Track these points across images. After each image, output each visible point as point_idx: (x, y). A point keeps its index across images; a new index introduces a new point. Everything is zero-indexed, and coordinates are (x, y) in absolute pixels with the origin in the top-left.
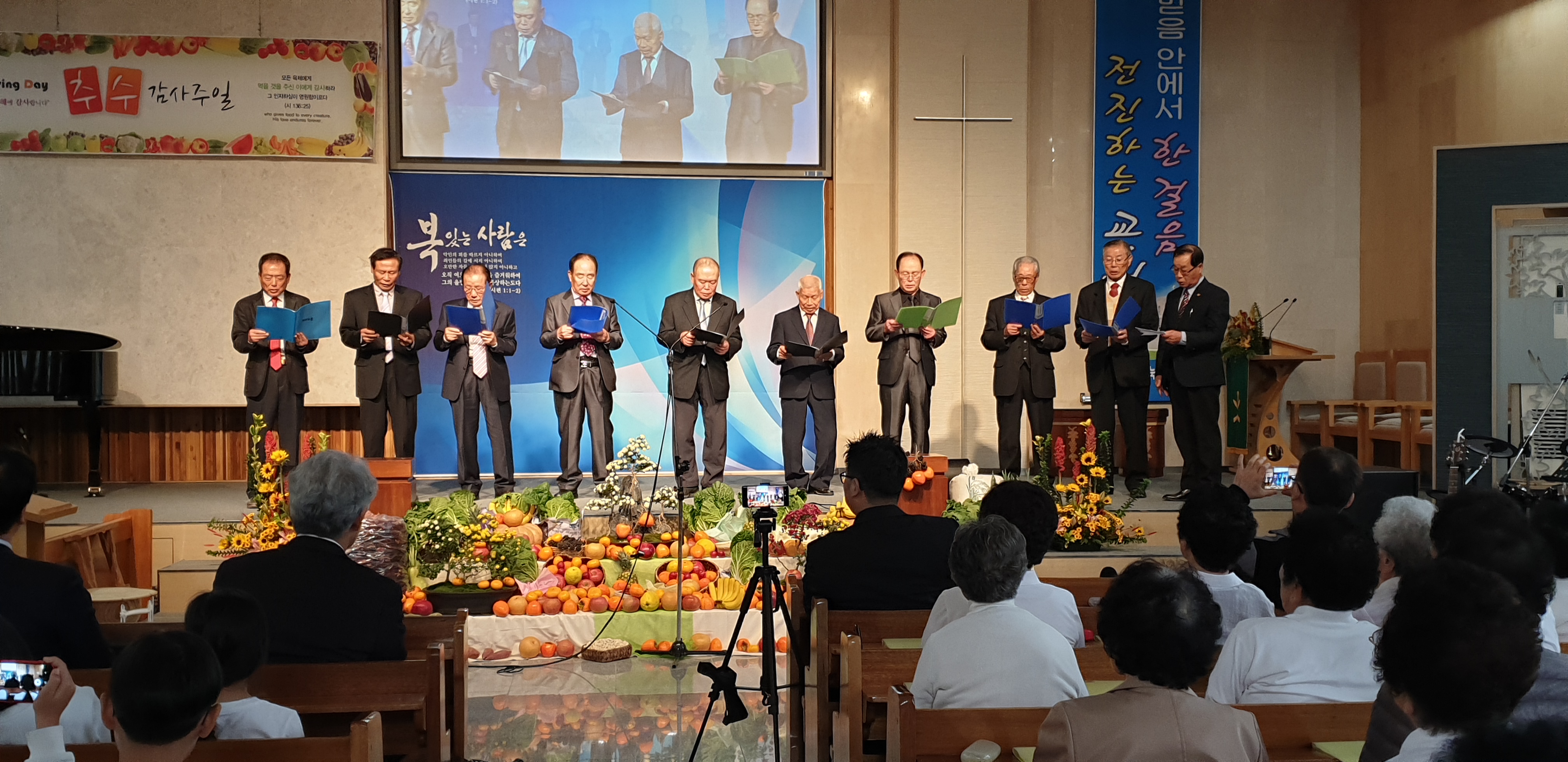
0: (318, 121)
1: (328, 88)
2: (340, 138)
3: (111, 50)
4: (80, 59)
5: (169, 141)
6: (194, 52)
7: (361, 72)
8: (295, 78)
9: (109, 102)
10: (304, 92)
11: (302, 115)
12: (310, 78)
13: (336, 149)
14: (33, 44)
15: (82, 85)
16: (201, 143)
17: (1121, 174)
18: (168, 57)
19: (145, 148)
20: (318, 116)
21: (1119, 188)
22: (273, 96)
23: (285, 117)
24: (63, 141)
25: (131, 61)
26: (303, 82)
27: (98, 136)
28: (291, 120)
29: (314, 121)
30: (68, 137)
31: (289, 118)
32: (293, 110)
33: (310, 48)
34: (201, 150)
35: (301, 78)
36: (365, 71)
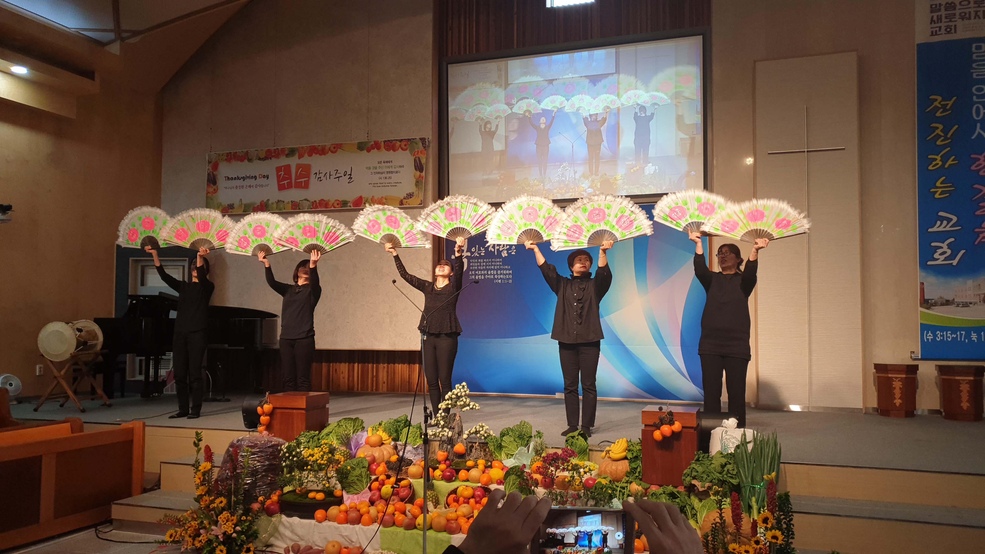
0: (396, 186)
1: (400, 167)
2: (407, 195)
3: (297, 155)
4: (283, 161)
5: (323, 202)
6: (335, 152)
7: (418, 156)
8: (384, 163)
9: (295, 182)
10: (388, 170)
11: (388, 183)
12: (392, 161)
13: (404, 201)
14: (263, 155)
15: (284, 175)
16: (337, 202)
17: (941, 183)
18: (323, 156)
19: (312, 207)
20: (396, 183)
21: (940, 195)
22: (373, 173)
23: (379, 185)
24: (275, 206)
25: (306, 160)
26: (388, 164)
27: (290, 201)
28: (382, 186)
29: (393, 186)
30: (277, 203)
31: (381, 185)
32: (383, 181)
33: (392, 144)
34: (337, 206)
35: (387, 162)
36: (420, 155)
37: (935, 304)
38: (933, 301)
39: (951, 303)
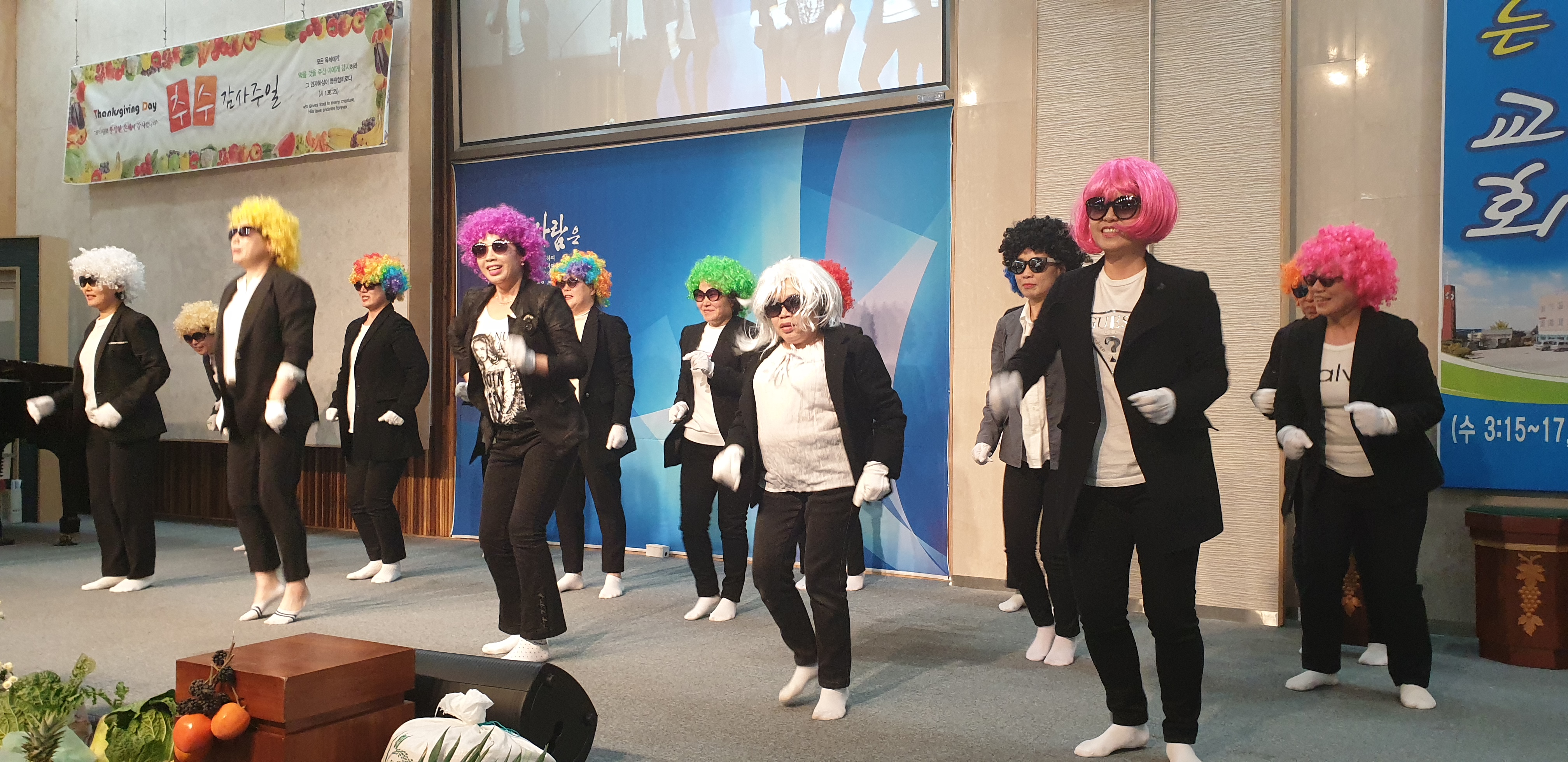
0: (345, 107)
1: (352, 66)
2: (362, 124)
3: (196, 59)
4: (177, 73)
5: (235, 150)
6: (253, 47)
7: (380, 42)
8: (327, 61)
9: (196, 114)
10: (333, 75)
11: (332, 103)
12: (338, 57)
13: (359, 137)
14: (148, 64)
15: (178, 100)
16: (257, 148)
17: (1512, 14)
18: (234, 57)
19: (219, 161)
20: (345, 101)
22: (309, 85)
23: (319, 108)
24: (165, 162)
25: (210, 68)
26: (333, 64)
27: (188, 152)
28: (324, 110)
30: (169, 157)
31: (322, 108)
32: (326, 98)
33: (339, 22)
34: (256, 157)
35: (331, 59)
36: (384, 39)
37: (1484, 344)
38: (1479, 334)
39: (1529, 340)
